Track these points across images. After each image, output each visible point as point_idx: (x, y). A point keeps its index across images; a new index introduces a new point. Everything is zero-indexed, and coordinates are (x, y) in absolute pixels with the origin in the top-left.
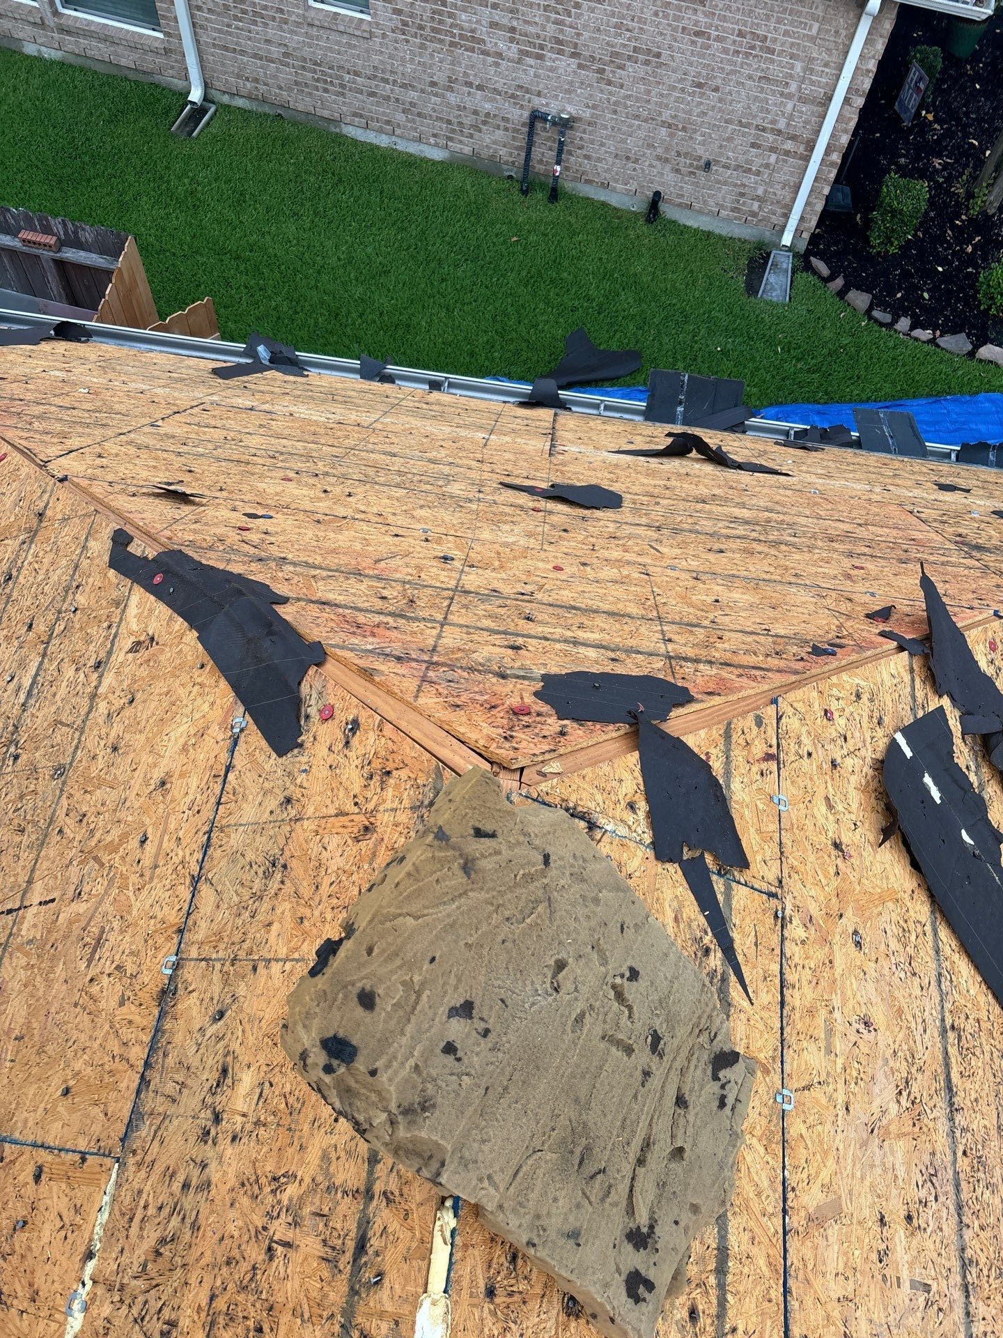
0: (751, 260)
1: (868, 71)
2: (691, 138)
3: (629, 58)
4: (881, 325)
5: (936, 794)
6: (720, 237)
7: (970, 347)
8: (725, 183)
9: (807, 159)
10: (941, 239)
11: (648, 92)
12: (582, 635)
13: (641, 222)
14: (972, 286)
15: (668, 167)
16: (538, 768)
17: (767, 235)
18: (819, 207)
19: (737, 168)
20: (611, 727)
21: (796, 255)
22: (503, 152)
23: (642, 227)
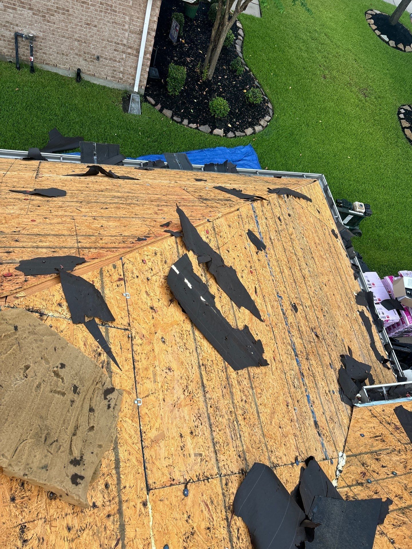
0: (124, 98)
1: (155, 21)
2: (89, 46)
3: (56, 11)
4: (177, 122)
5: (190, 285)
6: (109, 88)
7: (210, 130)
8: (107, 66)
9: (138, 56)
10: (194, 89)
11: (67, 26)
12: (41, 244)
13: (74, 81)
14: (207, 107)
15: (81, 59)
16: (14, 295)
17: (128, 88)
18: (146, 76)
19: (111, 59)
20: (49, 276)
21: (141, 96)
22: (5, 50)
23: (75, 84)
